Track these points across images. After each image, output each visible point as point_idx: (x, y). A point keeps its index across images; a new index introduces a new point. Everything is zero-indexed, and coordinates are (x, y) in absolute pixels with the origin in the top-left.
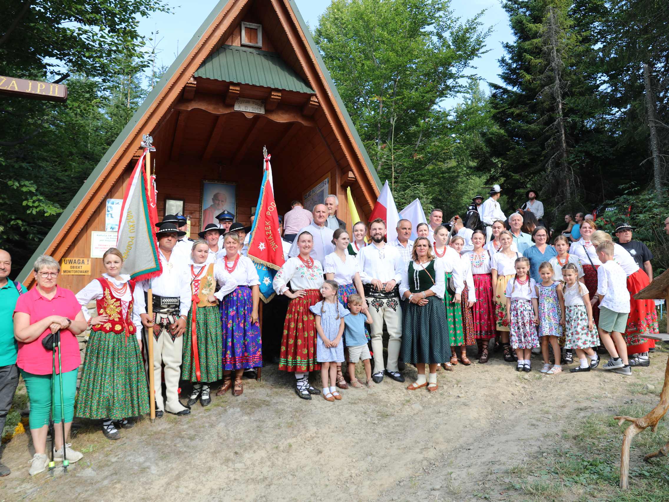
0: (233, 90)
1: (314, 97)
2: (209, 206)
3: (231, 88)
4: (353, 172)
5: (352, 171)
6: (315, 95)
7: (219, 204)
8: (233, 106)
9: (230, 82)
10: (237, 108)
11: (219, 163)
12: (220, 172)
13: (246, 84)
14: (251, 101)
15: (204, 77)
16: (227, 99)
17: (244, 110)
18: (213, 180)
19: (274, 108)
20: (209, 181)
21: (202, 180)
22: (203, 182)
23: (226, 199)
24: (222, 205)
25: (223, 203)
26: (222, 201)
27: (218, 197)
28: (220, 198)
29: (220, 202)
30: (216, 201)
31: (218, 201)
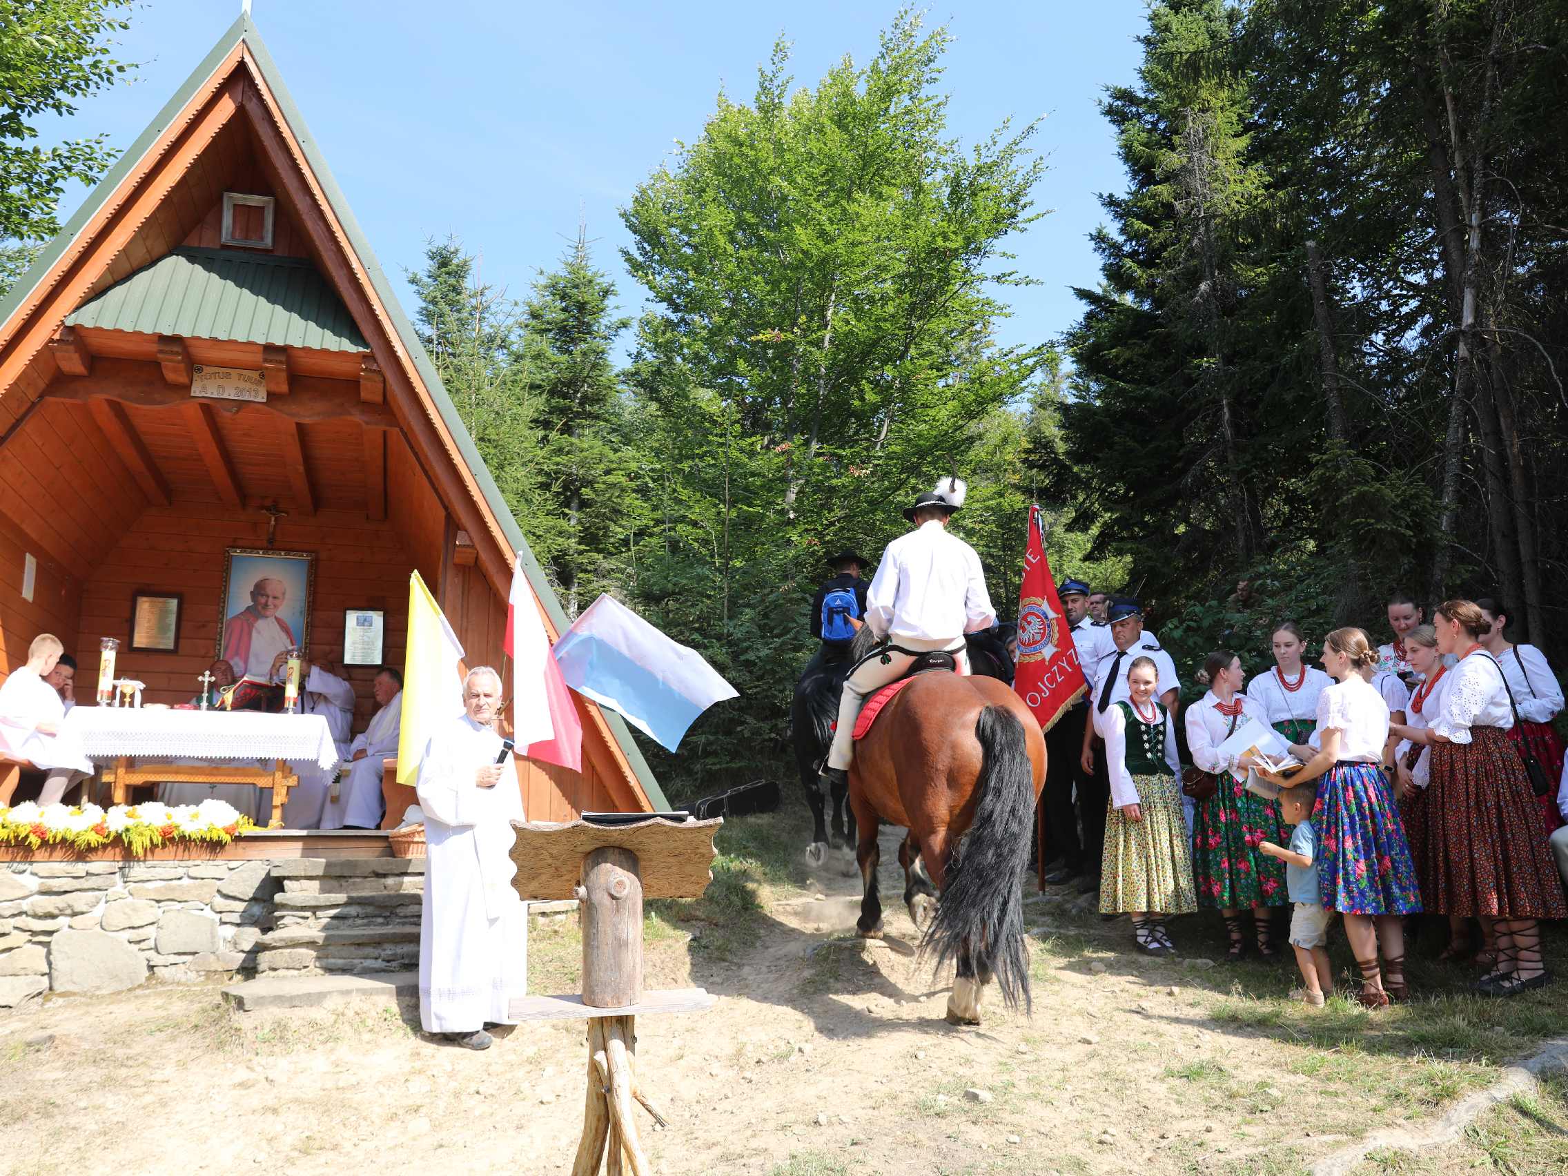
0: (167, 352)
2: (242, 609)
3: (160, 347)
4: (467, 533)
5: (464, 529)
7: (266, 605)
8: (188, 387)
9: (154, 334)
10: (196, 391)
11: (268, 509)
12: (271, 529)
13: (194, 338)
14: (234, 372)
15: (89, 324)
16: (165, 372)
17: (215, 396)
18: (255, 548)
19: (284, 388)
20: (243, 553)
21: (227, 549)
22: (229, 554)
23: (284, 594)
24: (275, 606)
25: (277, 602)
26: (275, 598)
27: (264, 589)
28: (269, 591)
29: (271, 599)
30: (260, 598)
31: (265, 597)
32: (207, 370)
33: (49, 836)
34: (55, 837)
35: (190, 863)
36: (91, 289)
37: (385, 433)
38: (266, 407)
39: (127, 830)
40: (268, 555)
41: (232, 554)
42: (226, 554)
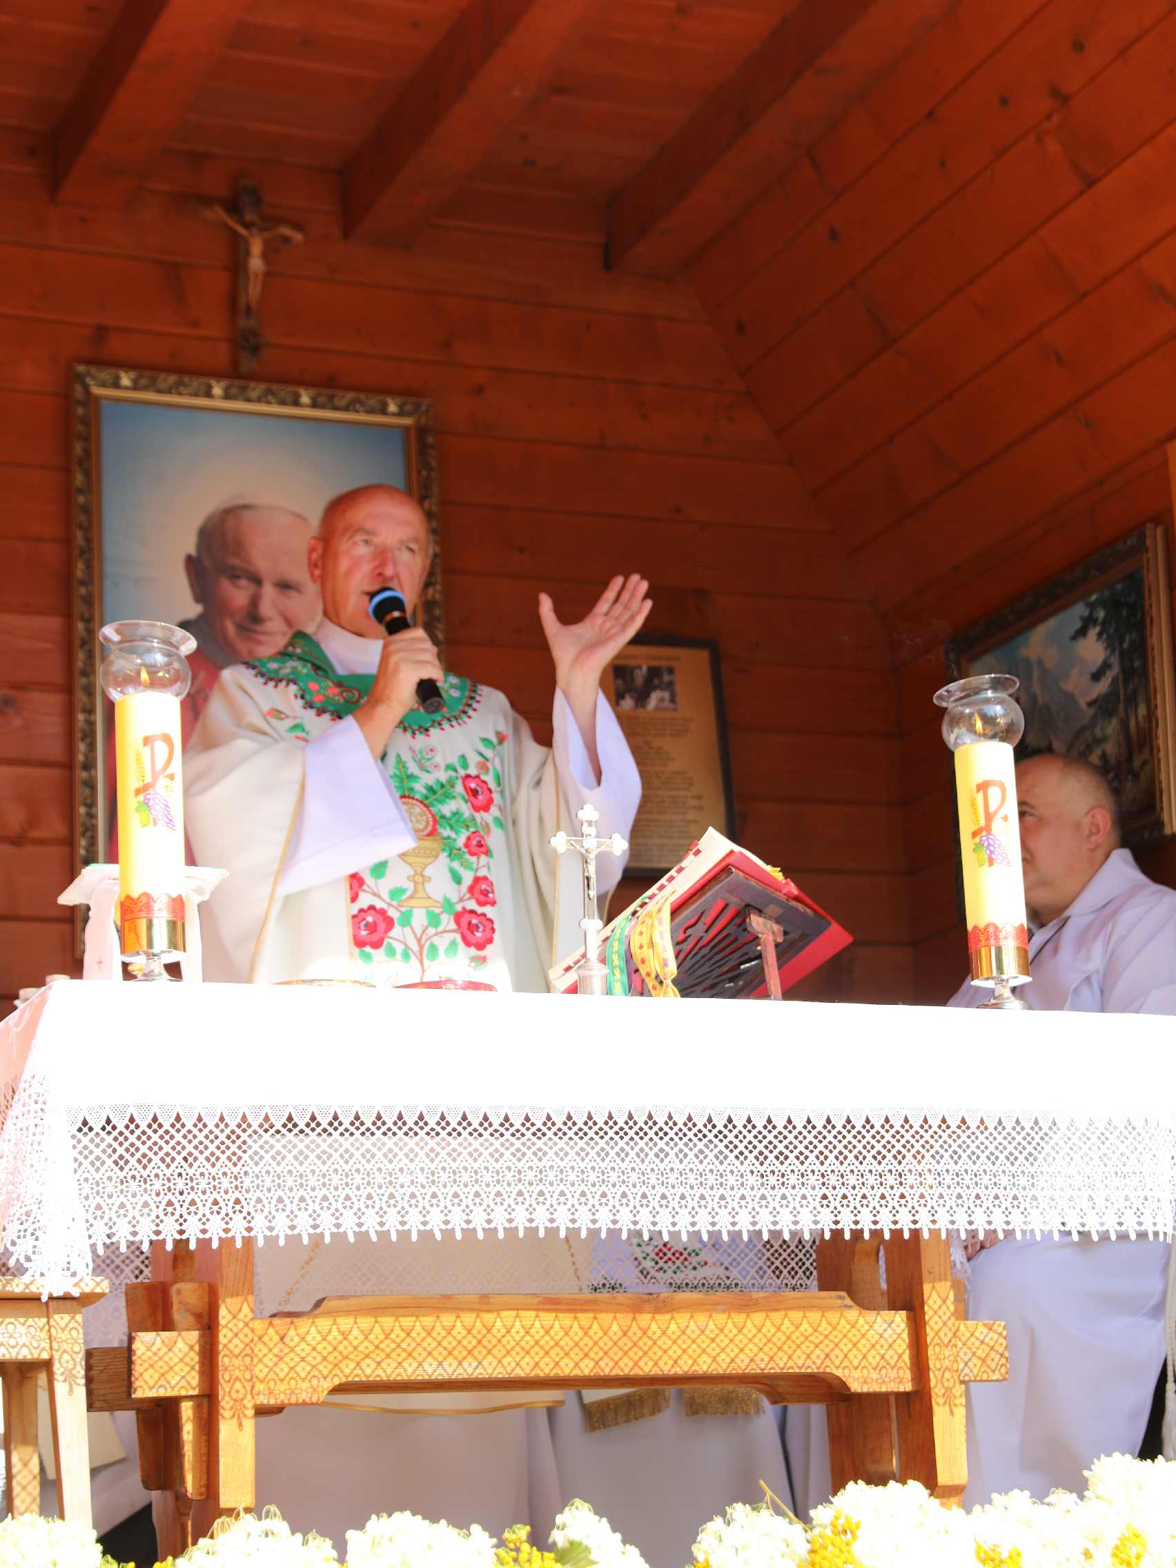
7: (254, 616)
18: (189, 370)
20: (145, 388)
21: (81, 368)
22: (86, 388)
24: (289, 623)
25: (294, 604)
26: (285, 586)
27: (238, 547)
28: (262, 564)
29: (269, 592)
30: (226, 584)
31: (243, 582)
40: (248, 400)
41: (97, 390)
42: (78, 391)
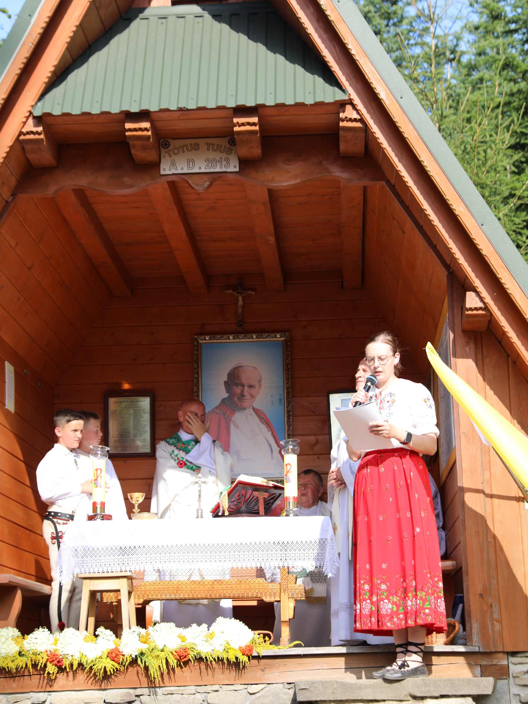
0: (135, 130)
1: (349, 108)
2: (217, 402)
3: (128, 126)
4: (478, 294)
5: (474, 290)
6: (350, 102)
7: (242, 395)
8: (156, 165)
9: (122, 112)
10: (166, 169)
11: (234, 288)
12: (240, 310)
13: (161, 111)
14: (202, 142)
15: (57, 112)
16: (133, 152)
17: (186, 171)
18: (224, 333)
19: (257, 151)
20: (212, 339)
21: (196, 337)
22: (198, 342)
23: (260, 381)
24: (252, 396)
25: (253, 391)
26: (251, 386)
27: (238, 377)
28: (244, 381)
29: (246, 388)
30: (235, 388)
31: (240, 386)
32: (174, 143)
33: (66, 663)
34: (72, 665)
35: (209, 688)
36: (54, 73)
37: (365, 188)
38: (238, 177)
39: (142, 654)
40: (239, 339)
41: (200, 342)
42: (196, 343)
